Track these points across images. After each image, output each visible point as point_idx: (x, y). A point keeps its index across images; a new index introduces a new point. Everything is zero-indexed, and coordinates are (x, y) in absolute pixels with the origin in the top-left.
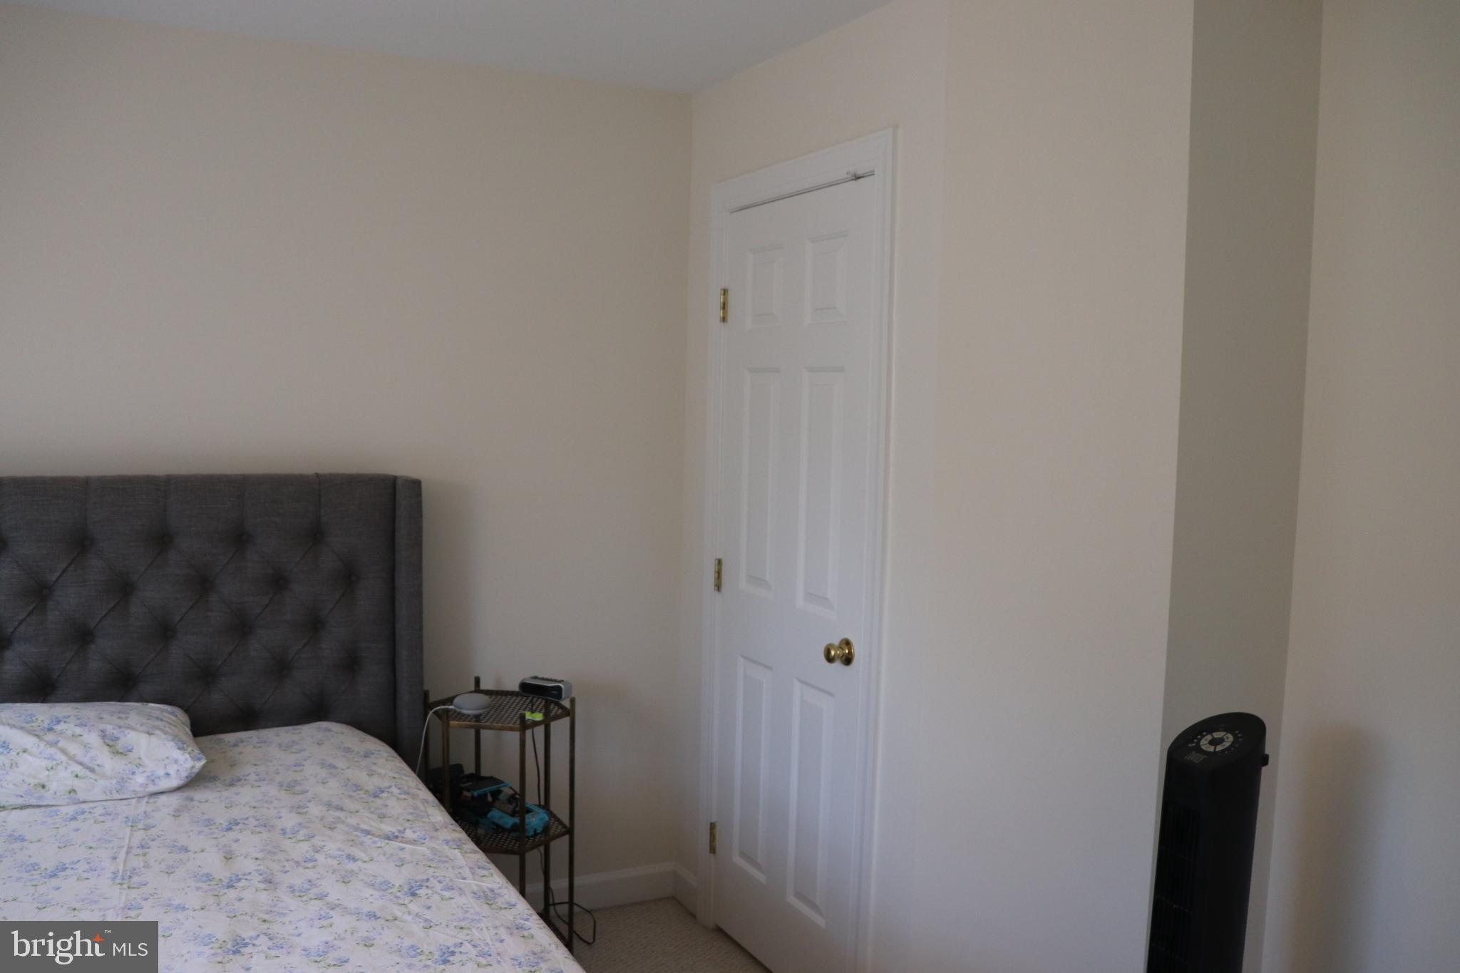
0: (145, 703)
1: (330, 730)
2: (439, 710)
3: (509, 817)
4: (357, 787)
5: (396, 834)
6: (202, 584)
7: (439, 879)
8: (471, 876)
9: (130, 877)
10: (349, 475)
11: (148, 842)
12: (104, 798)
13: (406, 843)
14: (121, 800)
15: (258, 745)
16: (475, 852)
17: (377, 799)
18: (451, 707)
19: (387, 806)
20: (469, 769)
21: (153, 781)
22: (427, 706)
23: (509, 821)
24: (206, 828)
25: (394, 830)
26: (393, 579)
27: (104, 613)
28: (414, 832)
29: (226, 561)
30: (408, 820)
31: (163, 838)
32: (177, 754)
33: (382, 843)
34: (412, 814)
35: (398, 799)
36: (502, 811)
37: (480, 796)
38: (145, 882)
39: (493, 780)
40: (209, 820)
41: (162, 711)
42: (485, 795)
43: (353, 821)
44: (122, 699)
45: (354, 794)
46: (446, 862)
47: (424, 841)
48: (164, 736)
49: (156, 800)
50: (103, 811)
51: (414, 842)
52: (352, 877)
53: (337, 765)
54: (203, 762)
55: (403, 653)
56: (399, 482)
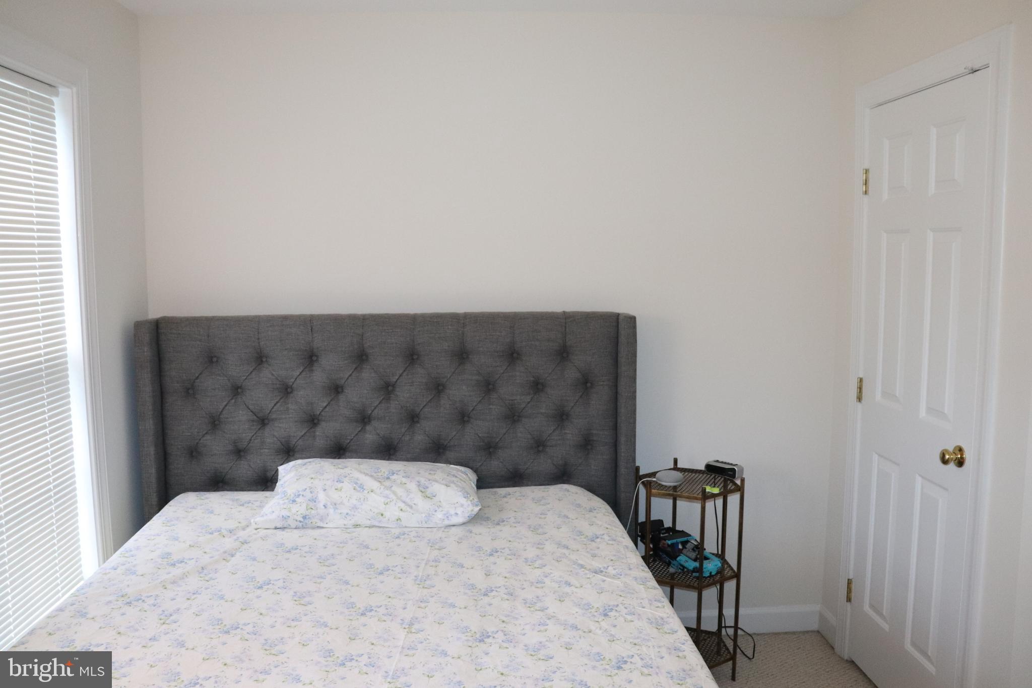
0: (448, 465)
1: (568, 491)
2: (645, 481)
3: (693, 562)
4: (581, 533)
5: (602, 569)
6: (488, 386)
7: (626, 606)
8: (649, 605)
9: (425, 580)
10: (585, 312)
11: (440, 558)
12: (418, 526)
13: (607, 577)
14: (428, 528)
15: (519, 498)
16: (655, 588)
17: (593, 543)
18: (654, 479)
19: (599, 548)
20: (668, 523)
21: (447, 517)
22: (638, 477)
23: (692, 565)
24: (477, 553)
25: (600, 566)
26: (616, 386)
27: (425, 404)
28: (614, 569)
29: (502, 371)
30: (612, 560)
31: (449, 556)
32: (463, 501)
33: (590, 575)
34: (615, 555)
35: (607, 544)
36: (687, 556)
37: (673, 545)
38: (433, 585)
39: (683, 533)
40: (480, 547)
41: (458, 470)
42: (677, 543)
43: (573, 557)
44: (435, 461)
45: (578, 538)
46: (633, 594)
47: (620, 577)
48: (456, 488)
49: (448, 530)
50: (416, 534)
51: (614, 577)
52: (566, 597)
53: (570, 516)
54: (479, 507)
55: (622, 439)
56: (621, 318)
